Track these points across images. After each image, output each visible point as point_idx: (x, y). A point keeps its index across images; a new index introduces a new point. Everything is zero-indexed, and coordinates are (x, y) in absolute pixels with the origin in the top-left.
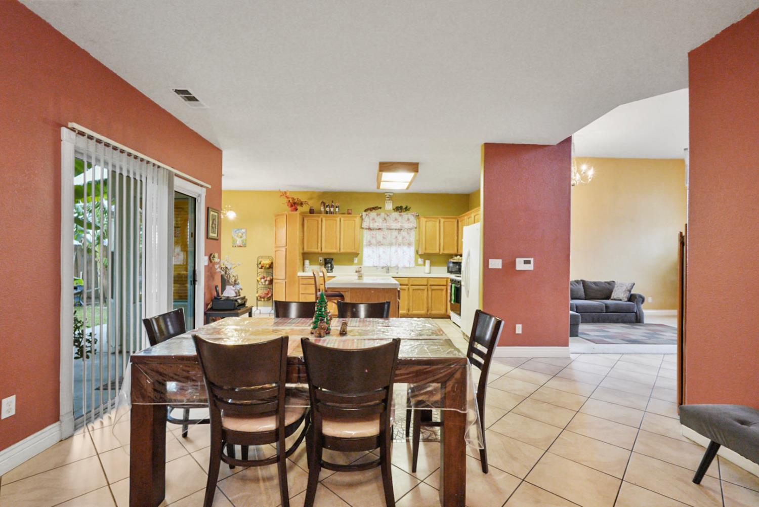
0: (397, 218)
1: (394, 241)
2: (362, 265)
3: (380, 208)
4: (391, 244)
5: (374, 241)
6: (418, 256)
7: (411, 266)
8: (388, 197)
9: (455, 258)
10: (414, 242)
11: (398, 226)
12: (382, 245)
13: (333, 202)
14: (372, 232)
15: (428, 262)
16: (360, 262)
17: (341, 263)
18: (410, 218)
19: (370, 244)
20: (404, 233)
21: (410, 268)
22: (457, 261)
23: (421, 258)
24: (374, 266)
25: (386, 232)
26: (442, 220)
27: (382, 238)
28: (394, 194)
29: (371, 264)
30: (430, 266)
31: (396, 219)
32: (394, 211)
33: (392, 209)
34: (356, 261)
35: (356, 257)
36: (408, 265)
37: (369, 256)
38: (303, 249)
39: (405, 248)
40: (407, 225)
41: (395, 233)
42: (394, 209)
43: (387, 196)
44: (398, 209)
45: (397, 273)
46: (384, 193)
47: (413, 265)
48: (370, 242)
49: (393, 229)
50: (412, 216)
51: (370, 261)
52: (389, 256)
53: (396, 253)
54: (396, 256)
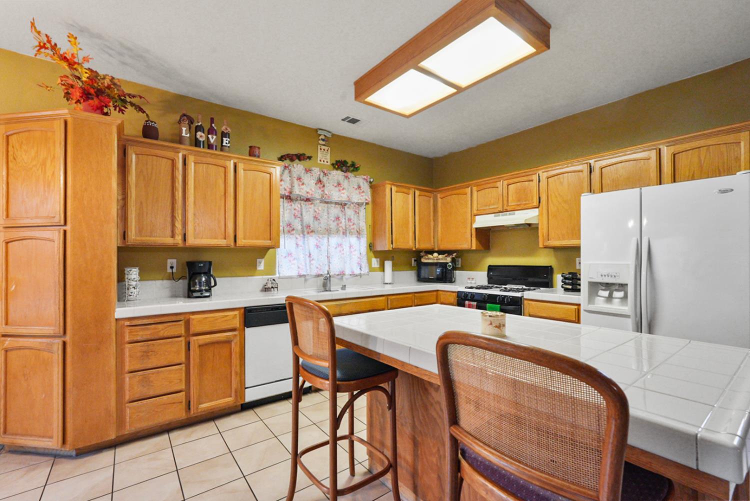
0: (341, 182)
1: (333, 225)
2: (274, 274)
3: (310, 158)
4: (328, 232)
5: (297, 225)
6: (371, 254)
7: (362, 272)
8: (323, 140)
9: (430, 256)
10: (364, 228)
11: (343, 197)
12: (312, 231)
13: (212, 120)
14: (296, 205)
15: (388, 265)
16: (271, 268)
17: (231, 271)
18: (361, 185)
19: (291, 229)
20: (350, 212)
21: (360, 275)
23: (376, 257)
24: (300, 276)
25: (321, 207)
26: (417, 193)
27: (312, 219)
28: (333, 135)
29: (294, 273)
30: (393, 271)
31: (339, 184)
32: (334, 168)
33: (329, 163)
34: (261, 267)
35: (262, 256)
36: (357, 272)
37: (290, 254)
38: (124, 236)
39: (353, 240)
40: (356, 198)
41: (335, 211)
42: (333, 164)
43: (323, 137)
44: (340, 165)
46: (316, 130)
47: (365, 270)
48: (289, 225)
49: (331, 203)
50: (365, 182)
51: (293, 266)
52: (327, 254)
53: (339, 249)
54: (341, 253)
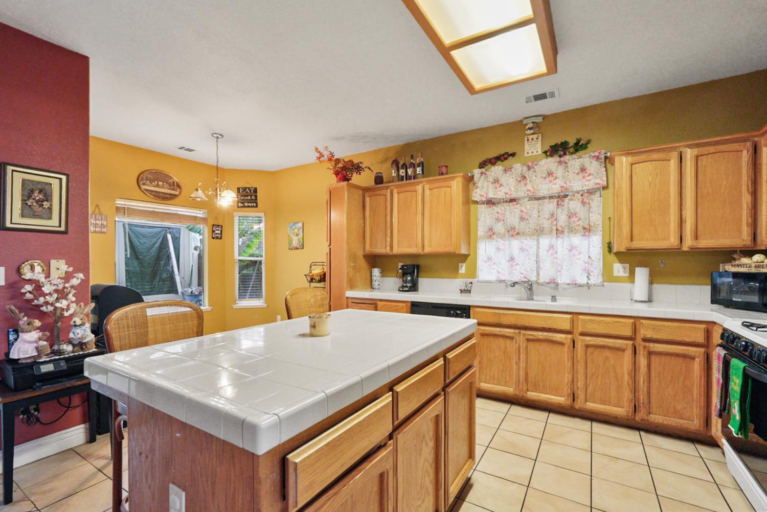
0: (553, 170)
1: (546, 224)
2: (474, 277)
3: (513, 155)
4: (539, 232)
5: (499, 228)
6: (612, 257)
7: (592, 282)
8: (530, 129)
9: (745, 260)
10: (600, 222)
11: (555, 188)
12: (518, 234)
13: (412, 157)
14: (496, 209)
15: (641, 274)
16: (472, 272)
17: (433, 273)
18: (587, 165)
19: (491, 234)
20: (574, 205)
21: (588, 286)
22: (753, 270)
23: (621, 262)
24: (501, 281)
25: (528, 206)
26: (689, 154)
27: (518, 220)
28: (545, 117)
29: (493, 278)
30: (651, 283)
31: (550, 174)
32: (547, 156)
33: (540, 152)
34: (463, 269)
35: (464, 261)
36: (583, 280)
37: (490, 259)
38: (364, 248)
39: (577, 240)
40: (578, 184)
41: (550, 206)
42: (545, 152)
43: (531, 125)
44: (558, 150)
45: (554, 298)
46: (521, 121)
47: (596, 279)
48: (491, 229)
49: (544, 198)
50: (595, 163)
51: (492, 271)
52: (535, 259)
53: (551, 252)
54: (552, 257)
